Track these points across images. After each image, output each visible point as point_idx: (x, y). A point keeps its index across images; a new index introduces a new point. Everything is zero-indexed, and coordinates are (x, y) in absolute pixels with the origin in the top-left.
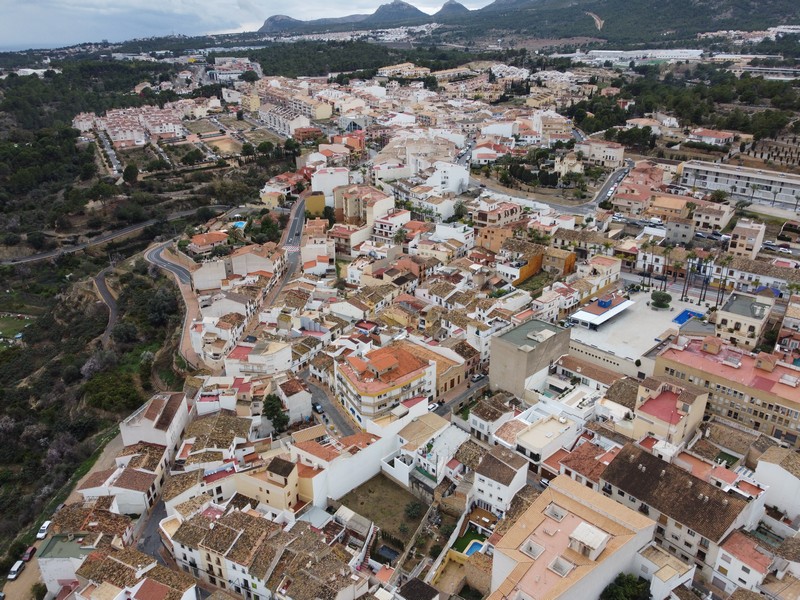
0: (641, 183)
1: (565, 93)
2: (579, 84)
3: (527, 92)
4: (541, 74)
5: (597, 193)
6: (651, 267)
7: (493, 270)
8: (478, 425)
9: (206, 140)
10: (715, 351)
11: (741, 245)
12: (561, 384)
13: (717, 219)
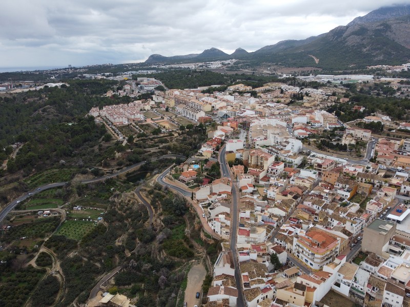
0: (385, 149)
1: (321, 100)
2: (327, 95)
3: (302, 98)
4: (306, 90)
5: (366, 154)
7: (335, 192)
8: (369, 268)
9: (157, 121)
12: (398, 249)
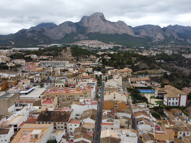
6: (38, 81)
10: (56, 90)
11: (56, 73)
13: (50, 70)
